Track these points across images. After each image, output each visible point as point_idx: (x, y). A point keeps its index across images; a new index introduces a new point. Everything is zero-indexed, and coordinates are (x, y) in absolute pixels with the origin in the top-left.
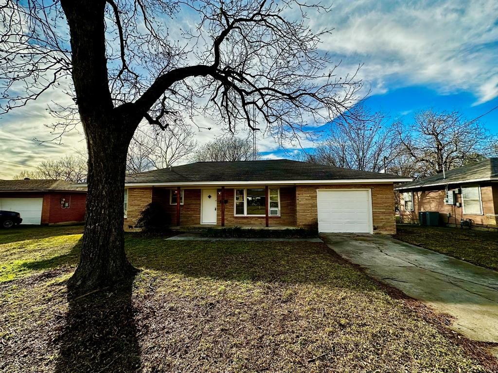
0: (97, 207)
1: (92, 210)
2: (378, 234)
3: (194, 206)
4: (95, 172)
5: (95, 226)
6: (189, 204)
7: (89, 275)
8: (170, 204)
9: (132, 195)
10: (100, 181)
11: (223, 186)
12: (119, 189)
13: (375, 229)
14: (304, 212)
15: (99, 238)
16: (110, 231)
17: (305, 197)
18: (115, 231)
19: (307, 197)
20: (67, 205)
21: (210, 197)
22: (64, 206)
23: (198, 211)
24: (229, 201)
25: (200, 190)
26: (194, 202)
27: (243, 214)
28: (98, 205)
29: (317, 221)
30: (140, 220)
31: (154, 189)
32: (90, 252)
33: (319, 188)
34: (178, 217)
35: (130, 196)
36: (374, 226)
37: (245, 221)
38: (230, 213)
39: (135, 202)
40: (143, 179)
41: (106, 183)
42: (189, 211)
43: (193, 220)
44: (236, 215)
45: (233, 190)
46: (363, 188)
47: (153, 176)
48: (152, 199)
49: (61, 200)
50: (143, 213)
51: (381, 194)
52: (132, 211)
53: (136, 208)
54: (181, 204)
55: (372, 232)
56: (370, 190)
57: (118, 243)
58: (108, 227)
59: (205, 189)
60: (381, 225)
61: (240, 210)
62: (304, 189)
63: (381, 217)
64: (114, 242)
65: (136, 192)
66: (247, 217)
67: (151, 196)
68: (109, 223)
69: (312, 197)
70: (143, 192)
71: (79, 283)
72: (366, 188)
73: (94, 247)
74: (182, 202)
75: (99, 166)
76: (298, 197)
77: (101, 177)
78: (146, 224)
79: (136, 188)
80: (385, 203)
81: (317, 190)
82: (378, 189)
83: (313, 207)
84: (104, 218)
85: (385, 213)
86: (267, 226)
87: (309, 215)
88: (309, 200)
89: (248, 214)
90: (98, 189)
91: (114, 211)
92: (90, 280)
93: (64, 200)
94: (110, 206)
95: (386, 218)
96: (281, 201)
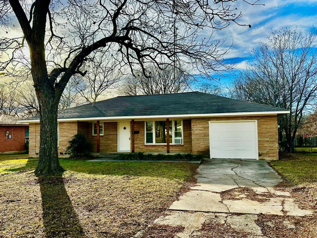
0: (45, 136)
1: (43, 138)
2: (262, 159)
3: (112, 136)
4: (43, 119)
5: (45, 146)
6: (108, 135)
7: (43, 169)
8: (93, 135)
9: (62, 128)
10: (46, 123)
11: (133, 120)
12: (54, 127)
13: (260, 155)
14: (198, 141)
15: (46, 152)
16: (52, 149)
17: (199, 128)
18: (54, 149)
19: (201, 128)
20: (10, 137)
21: (125, 128)
22: (8, 138)
23: (116, 141)
24: (140, 132)
25: (117, 122)
26: (112, 133)
27: (152, 142)
28: (46, 136)
29: (209, 148)
30: (69, 148)
31: (79, 123)
32: (43, 159)
33: (210, 120)
34: (98, 146)
35: (60, 129)
36: (259, 153)
37: (153, 148)
38: (140, 142)
39: (65, 133)
40: (70, 114)
41: (49, 125)
42: (108, 141)
43: (111, 148)
44: (146, 144)
45: (143, 122)
46: (249, 119)
47: (78, 112)
48: (78, 131)
49: (6, 133)
50: (70, 142)
51: (265, 125)
52: (62, 141)
53: (66, 138)
54: (101, 135)
55: (257, 158)
56: (256, 121)
57: (55, 155)
58: (51, 147)
59: (121, 122)
60: (265, 152)
61: (150, 140)
62: (198, 121)
63: (265, 145)
64: (53, 154)
65: (64, 125)
66: (155, 146)
67: (77, 129)
68: (51, 144)
69: (205, 128)
70: (70, 125)
71: (39, 172)
72: (253, 119)
73: (45, 156)
74: (102, 133)
75: (45, 117)
76: (193, 128)
77: (46, 122)
78: (73, 151)
79: (65, 122)
80: (270, 132)
81: (209, 122)
82: (263, 120)
83: (206, 136)
84: (49, 142)
85: (269, 142)
86: (168, 152)
87: (202, 143)
88: (202, 130)
89: (156, 143)
90: (45, 128)
91: (53, 139)
92: (44, 171)
93: (8, 132)
94: (51, 136)
95: (270, 146)
96: (184, 132)
